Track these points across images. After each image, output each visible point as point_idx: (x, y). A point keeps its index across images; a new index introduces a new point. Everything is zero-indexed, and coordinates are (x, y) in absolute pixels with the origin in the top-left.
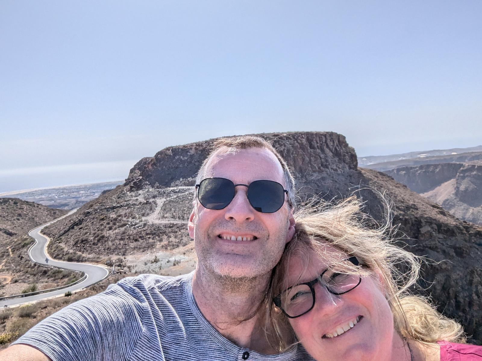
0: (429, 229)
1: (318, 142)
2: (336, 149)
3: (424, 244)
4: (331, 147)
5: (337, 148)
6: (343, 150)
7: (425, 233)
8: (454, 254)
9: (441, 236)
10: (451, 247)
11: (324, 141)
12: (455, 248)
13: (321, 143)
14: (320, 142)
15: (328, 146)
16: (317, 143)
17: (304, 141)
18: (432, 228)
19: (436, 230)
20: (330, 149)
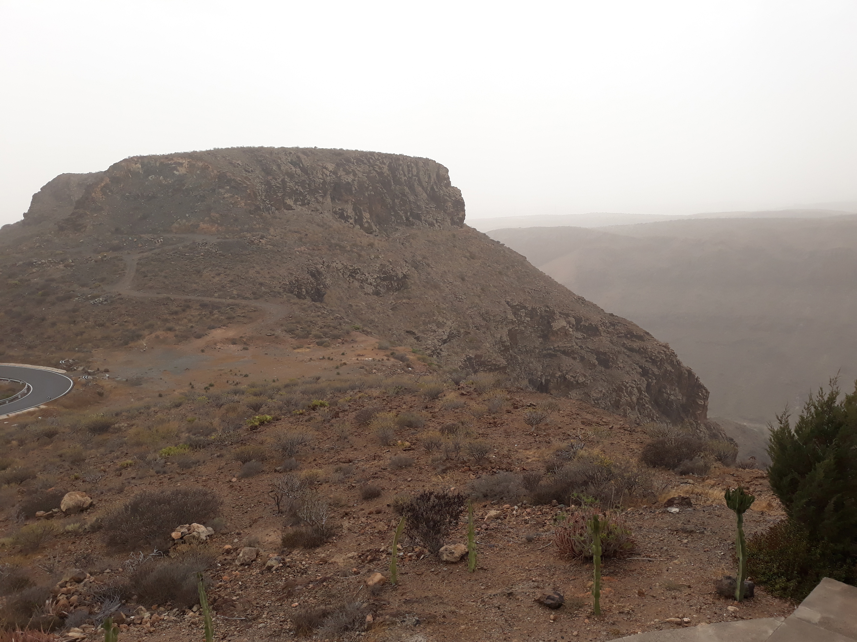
0: (564, 323)
1: (406, 173)
2: (432, 188)
3: (556, 346)
4: (425, 184)
5: (435, 187)
6: (443, 191)
7: (559, 330)
8: (597, 363)
9: (579, 335)
10: (592, 351)
11: (415, 173)
12: (598, 353)
13: (410, 175)
14: (409, 173)
15: (420, 183)
16: (405, 175)
17: (386, 169)
18: (569, 323)
19: (573, 326)
20: (423, 188)
